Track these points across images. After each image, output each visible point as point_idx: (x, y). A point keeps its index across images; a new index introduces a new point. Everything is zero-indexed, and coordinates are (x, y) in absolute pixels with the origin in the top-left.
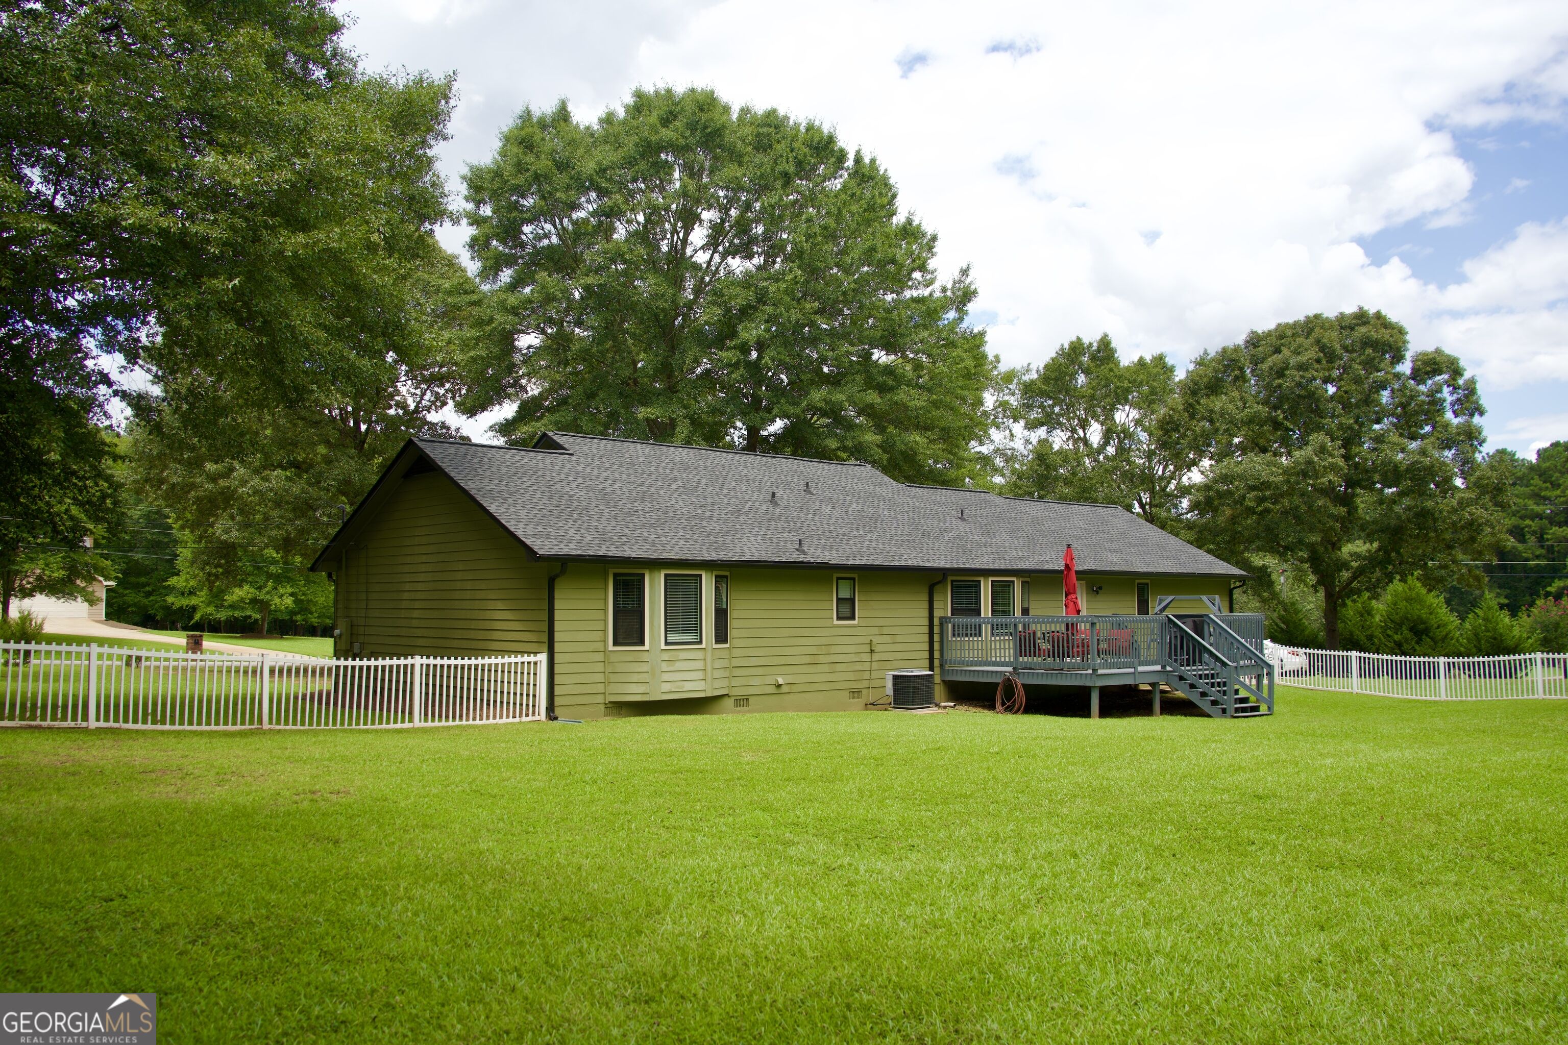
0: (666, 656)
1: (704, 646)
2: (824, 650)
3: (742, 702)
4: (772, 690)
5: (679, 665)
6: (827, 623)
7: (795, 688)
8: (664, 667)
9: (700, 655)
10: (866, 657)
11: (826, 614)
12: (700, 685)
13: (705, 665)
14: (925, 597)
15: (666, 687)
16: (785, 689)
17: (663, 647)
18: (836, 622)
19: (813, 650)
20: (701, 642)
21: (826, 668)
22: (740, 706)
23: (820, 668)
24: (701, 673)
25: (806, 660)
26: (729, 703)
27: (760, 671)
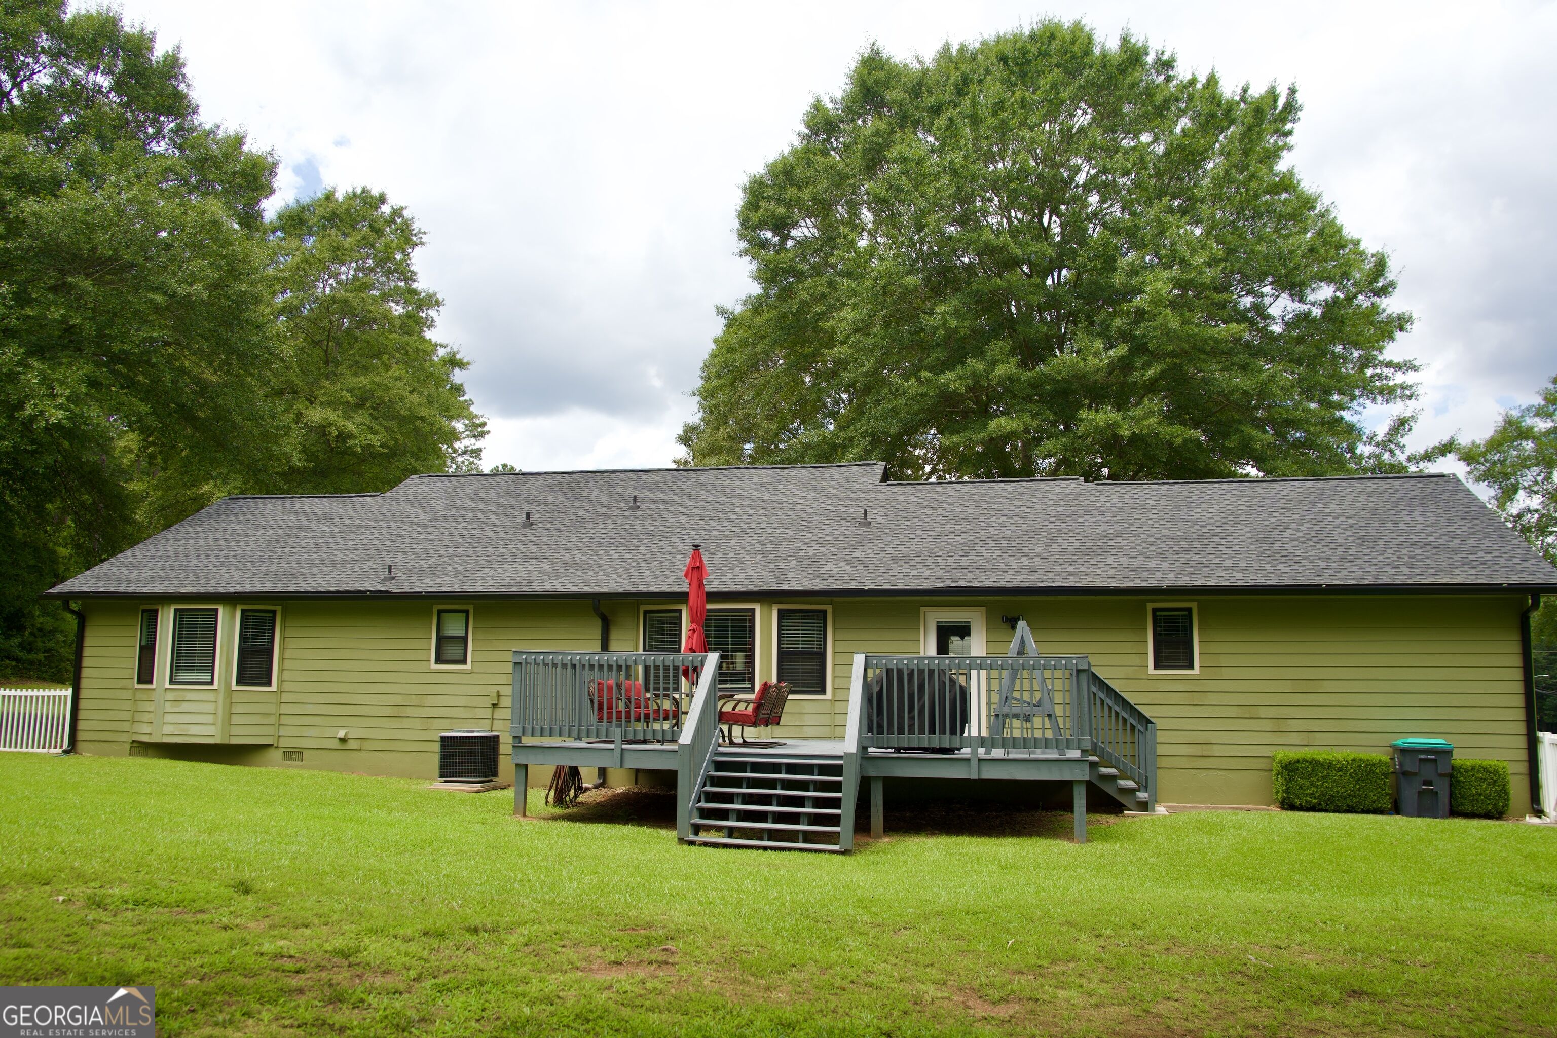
0: (170, 696)
1: (215, 686)
2: (414, 700)
3: (294, 755)
4: (336, 744)
5: (185, 707)
6: (422, 667)
7: (367, 745)
8: (168, 707)
9: (211, 696)
10: (487, 713)
11: (421, 655)
12: (210, 730)
13: (216, 708)
14: (597, 634)
15: (168, 729)
16: (352, 745)
17: (168, 686)
18: (434, 666)
19: (399, 700)
20: (212, 682)
21: (417, 724)
22: (291, 759)
23: (406, 723)
24: (211, 716)
25: (388, 711)
26: (276, 755)
27: (318, 721)
